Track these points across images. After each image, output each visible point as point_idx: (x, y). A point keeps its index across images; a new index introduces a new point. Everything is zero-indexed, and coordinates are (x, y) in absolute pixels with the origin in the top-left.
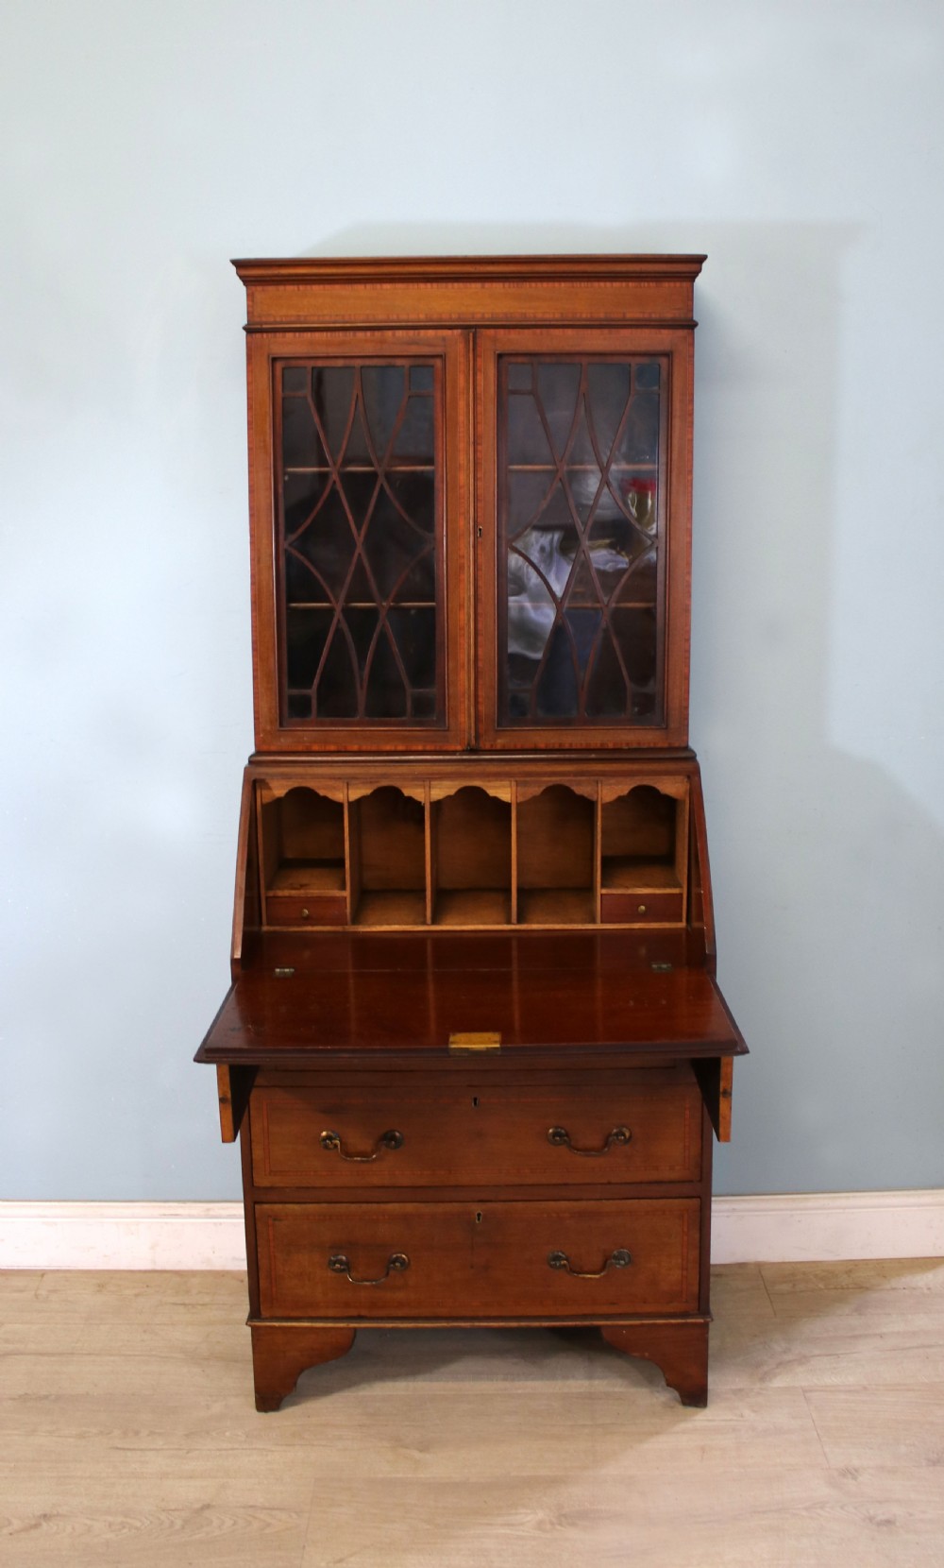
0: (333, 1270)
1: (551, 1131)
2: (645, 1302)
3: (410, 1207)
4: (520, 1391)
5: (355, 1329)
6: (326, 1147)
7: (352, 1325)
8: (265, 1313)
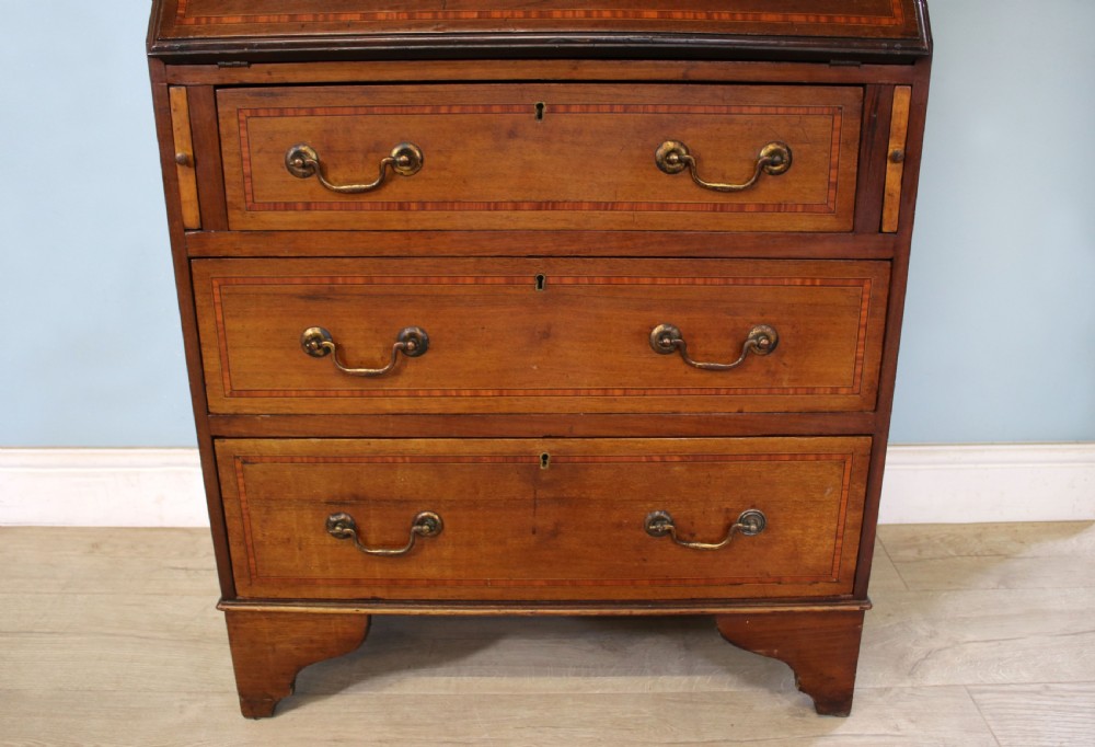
0: (333, 535)
1: (656, 331)
2: (780, 583)
3: (442, 445)
4: (598, 692)
5: (370, 616)
6: (312, 353)
7: (363, 611)
8: (242, 593)
